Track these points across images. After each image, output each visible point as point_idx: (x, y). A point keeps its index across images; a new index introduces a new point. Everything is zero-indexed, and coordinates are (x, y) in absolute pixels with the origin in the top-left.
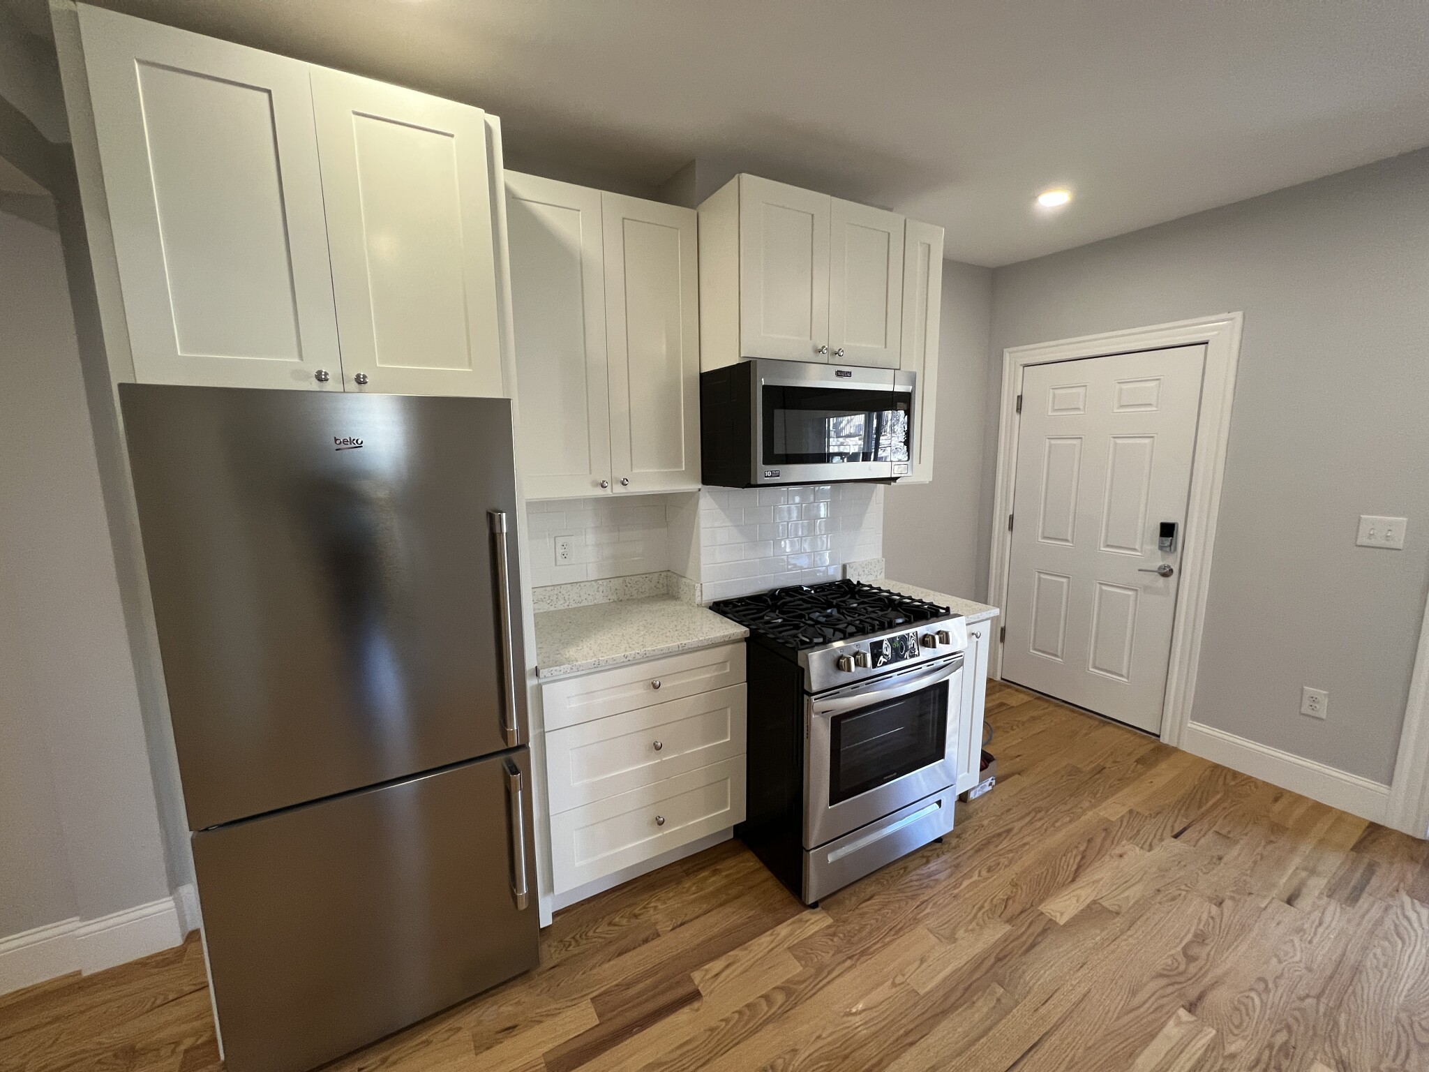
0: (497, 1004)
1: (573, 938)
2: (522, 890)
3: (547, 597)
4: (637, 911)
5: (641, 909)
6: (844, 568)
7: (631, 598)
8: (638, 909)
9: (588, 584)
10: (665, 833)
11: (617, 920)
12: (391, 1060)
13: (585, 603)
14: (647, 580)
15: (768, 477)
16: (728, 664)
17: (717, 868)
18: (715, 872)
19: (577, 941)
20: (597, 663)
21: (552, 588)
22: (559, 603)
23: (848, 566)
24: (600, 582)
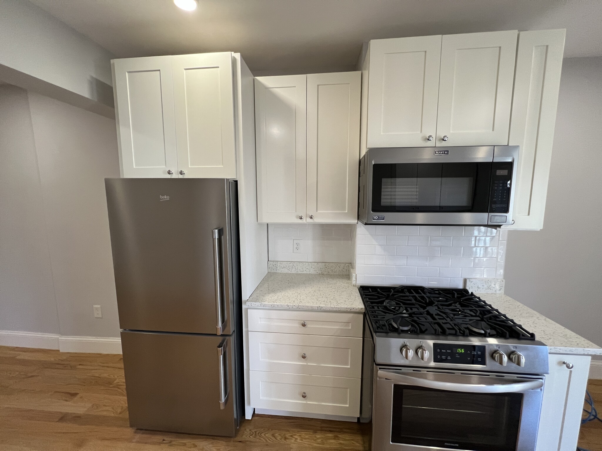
0: (213, 444)
1: (256, 432)
2: (221, 400)
3: (288, 267)
4: (287, 436)
5: (289, 436)
6: (465, 281)
7: (328, 274)
8: (289, 435)
9: (307, 264)
10: (308, 402)
11: (277, 435)
12: (173, 443)
13: (305, 272)
14: (337, 266)
15: (375, 219)
16: (350, 324)
17: (339, 436)
18: (336, 438)
19: (256, 434)
20: (273, 305)
21: (290, 263)
22: (293, 270)
23: (468, 281)
24: (313, 264)
